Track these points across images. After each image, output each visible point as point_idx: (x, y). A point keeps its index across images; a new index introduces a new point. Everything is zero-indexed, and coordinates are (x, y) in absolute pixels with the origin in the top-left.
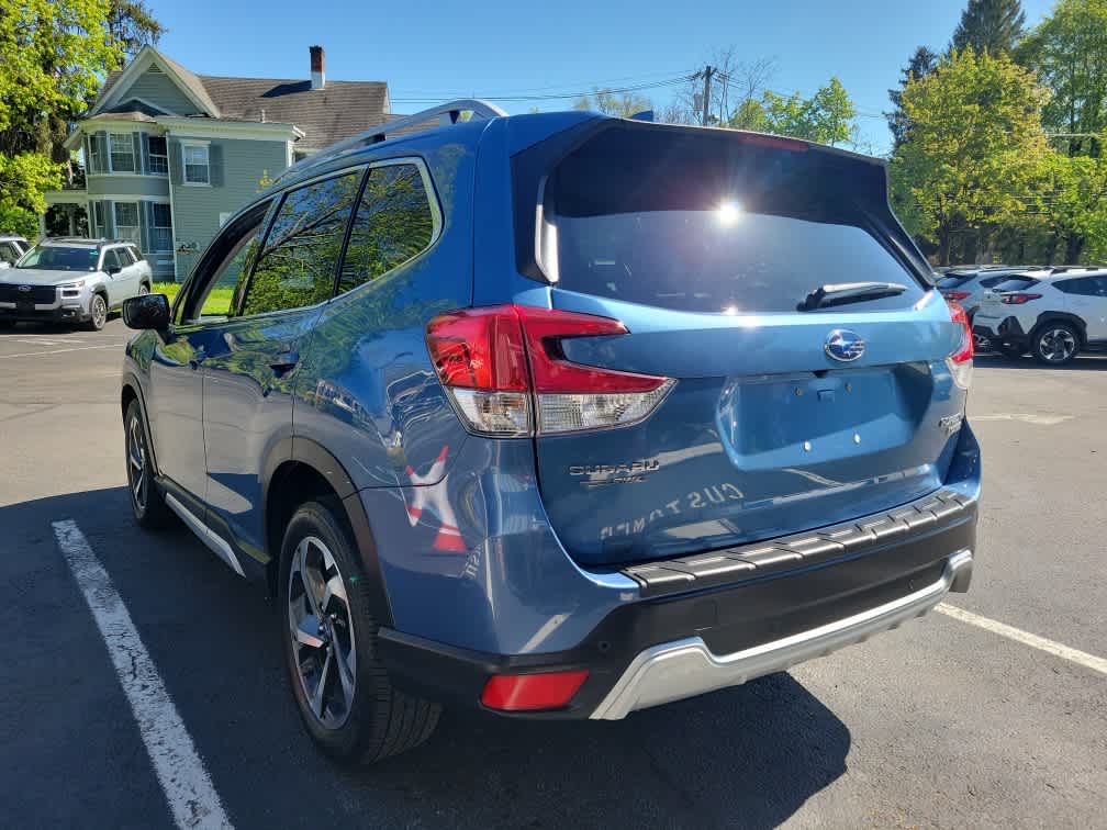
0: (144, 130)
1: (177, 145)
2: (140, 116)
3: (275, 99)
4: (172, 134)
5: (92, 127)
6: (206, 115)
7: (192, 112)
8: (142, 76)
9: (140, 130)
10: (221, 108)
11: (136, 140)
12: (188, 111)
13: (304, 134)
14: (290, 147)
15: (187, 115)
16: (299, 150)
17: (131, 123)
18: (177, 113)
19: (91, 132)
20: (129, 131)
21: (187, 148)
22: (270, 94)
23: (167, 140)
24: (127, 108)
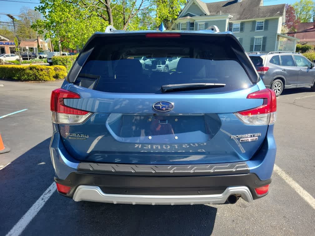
0: (189, 21)
1: (197, 24)
2: (189, 17)
3: (226, 7)
4: (196, 21)
5: (177, 22)
6: (206, 15)
7: (202, 14)
8: (191, 6)
9: (188, 21)
10: (210, 12)
11: (187, 24)
12: (201, 14)
13: (232, 17)
14: (228, 21)
15: (201, 15)
16: (230, 22)
17: (186, 20)
18: (198, 15)
19: (177, 23)
20: (185, 22)
21: (199, 25)
22: (225, 6)
23: (195, 23)
24: (186, 16)
